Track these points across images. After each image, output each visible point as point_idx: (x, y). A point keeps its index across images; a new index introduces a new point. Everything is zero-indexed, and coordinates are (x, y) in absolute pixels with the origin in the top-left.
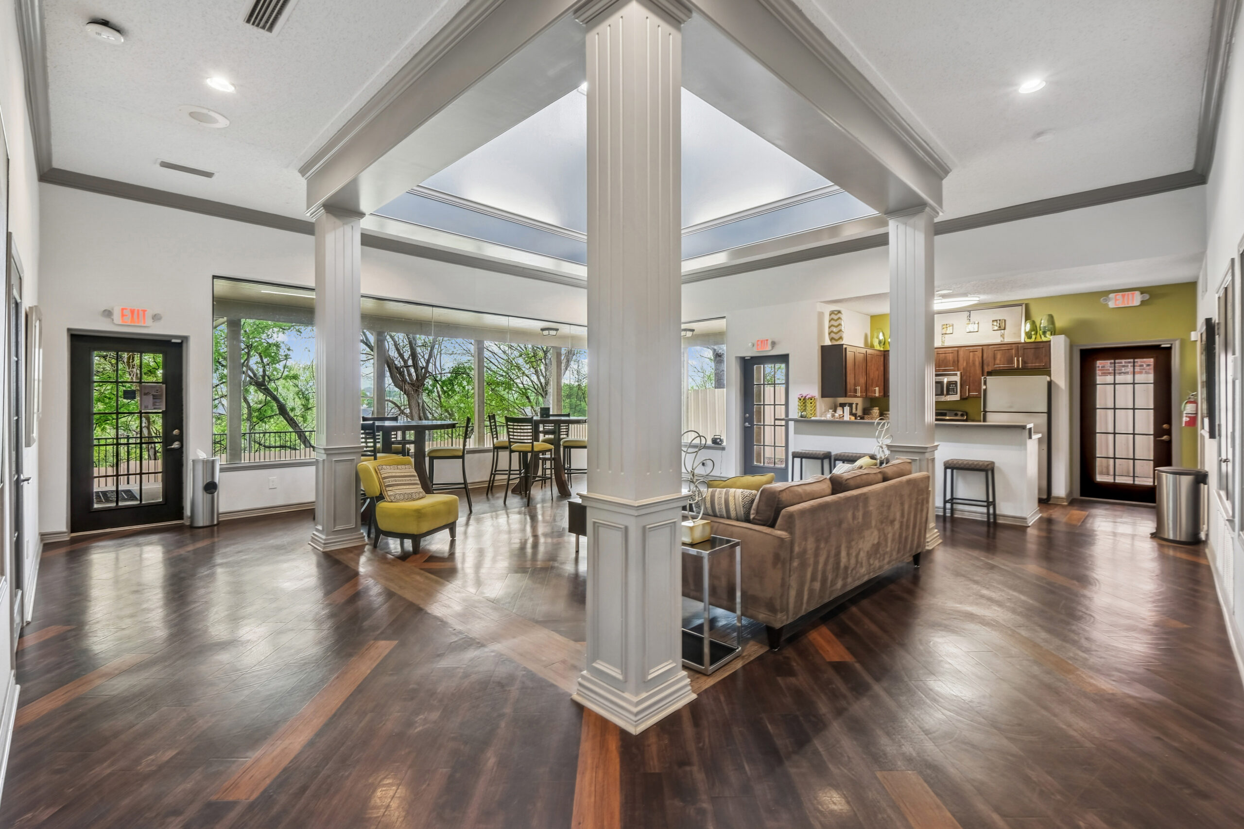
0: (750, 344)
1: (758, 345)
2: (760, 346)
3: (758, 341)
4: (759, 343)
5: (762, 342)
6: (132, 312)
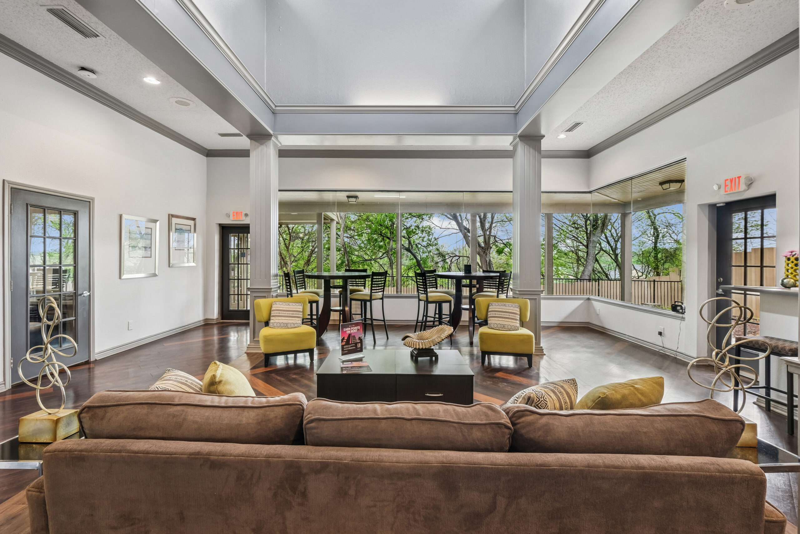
0: (715, 187)
1: (726, 186)
2: (729, 187)
3: (726, 180)
4: (728, 183)
5: (731, 181)
6: (237, 213)
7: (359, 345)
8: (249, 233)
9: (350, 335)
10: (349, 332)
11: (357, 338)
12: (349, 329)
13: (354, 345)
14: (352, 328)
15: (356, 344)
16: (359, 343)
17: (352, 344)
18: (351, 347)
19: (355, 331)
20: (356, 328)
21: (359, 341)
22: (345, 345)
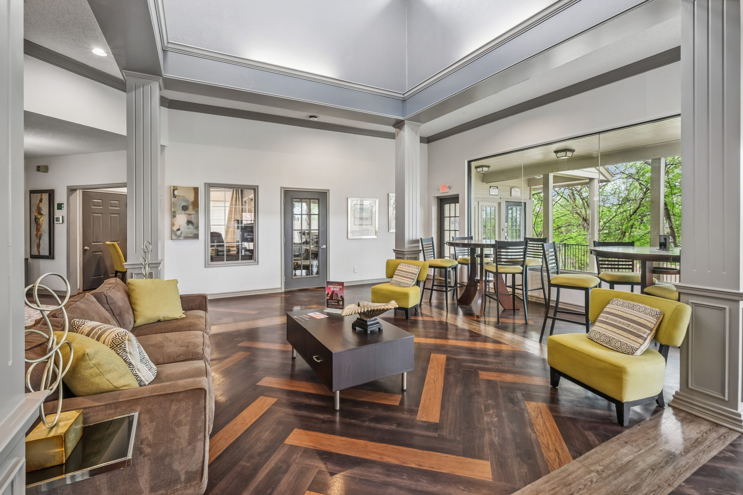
6: (443, 186)
7: (341, 303)
8: (458, 202)
9: (333, 292)
10: (333, 289)
11: (339, 296)
12: (333, 286)
13: (337, 301)
14: (335, 286)
15: (339, 301)
16: (341, 300)
17: (335, 300)
18: (334, 302)
19: (337, 289)
20: (338, 287)
21: (341, 299)
22: (329, 299)
